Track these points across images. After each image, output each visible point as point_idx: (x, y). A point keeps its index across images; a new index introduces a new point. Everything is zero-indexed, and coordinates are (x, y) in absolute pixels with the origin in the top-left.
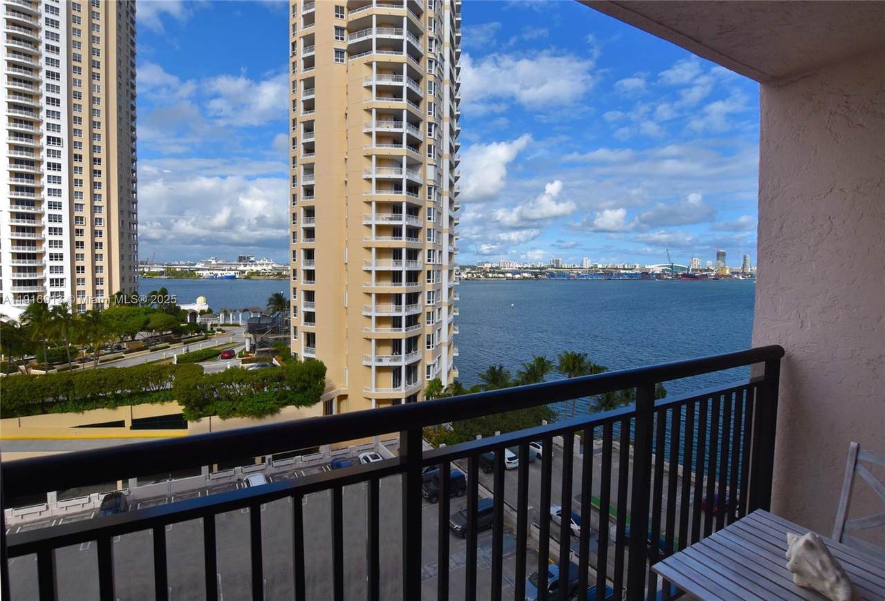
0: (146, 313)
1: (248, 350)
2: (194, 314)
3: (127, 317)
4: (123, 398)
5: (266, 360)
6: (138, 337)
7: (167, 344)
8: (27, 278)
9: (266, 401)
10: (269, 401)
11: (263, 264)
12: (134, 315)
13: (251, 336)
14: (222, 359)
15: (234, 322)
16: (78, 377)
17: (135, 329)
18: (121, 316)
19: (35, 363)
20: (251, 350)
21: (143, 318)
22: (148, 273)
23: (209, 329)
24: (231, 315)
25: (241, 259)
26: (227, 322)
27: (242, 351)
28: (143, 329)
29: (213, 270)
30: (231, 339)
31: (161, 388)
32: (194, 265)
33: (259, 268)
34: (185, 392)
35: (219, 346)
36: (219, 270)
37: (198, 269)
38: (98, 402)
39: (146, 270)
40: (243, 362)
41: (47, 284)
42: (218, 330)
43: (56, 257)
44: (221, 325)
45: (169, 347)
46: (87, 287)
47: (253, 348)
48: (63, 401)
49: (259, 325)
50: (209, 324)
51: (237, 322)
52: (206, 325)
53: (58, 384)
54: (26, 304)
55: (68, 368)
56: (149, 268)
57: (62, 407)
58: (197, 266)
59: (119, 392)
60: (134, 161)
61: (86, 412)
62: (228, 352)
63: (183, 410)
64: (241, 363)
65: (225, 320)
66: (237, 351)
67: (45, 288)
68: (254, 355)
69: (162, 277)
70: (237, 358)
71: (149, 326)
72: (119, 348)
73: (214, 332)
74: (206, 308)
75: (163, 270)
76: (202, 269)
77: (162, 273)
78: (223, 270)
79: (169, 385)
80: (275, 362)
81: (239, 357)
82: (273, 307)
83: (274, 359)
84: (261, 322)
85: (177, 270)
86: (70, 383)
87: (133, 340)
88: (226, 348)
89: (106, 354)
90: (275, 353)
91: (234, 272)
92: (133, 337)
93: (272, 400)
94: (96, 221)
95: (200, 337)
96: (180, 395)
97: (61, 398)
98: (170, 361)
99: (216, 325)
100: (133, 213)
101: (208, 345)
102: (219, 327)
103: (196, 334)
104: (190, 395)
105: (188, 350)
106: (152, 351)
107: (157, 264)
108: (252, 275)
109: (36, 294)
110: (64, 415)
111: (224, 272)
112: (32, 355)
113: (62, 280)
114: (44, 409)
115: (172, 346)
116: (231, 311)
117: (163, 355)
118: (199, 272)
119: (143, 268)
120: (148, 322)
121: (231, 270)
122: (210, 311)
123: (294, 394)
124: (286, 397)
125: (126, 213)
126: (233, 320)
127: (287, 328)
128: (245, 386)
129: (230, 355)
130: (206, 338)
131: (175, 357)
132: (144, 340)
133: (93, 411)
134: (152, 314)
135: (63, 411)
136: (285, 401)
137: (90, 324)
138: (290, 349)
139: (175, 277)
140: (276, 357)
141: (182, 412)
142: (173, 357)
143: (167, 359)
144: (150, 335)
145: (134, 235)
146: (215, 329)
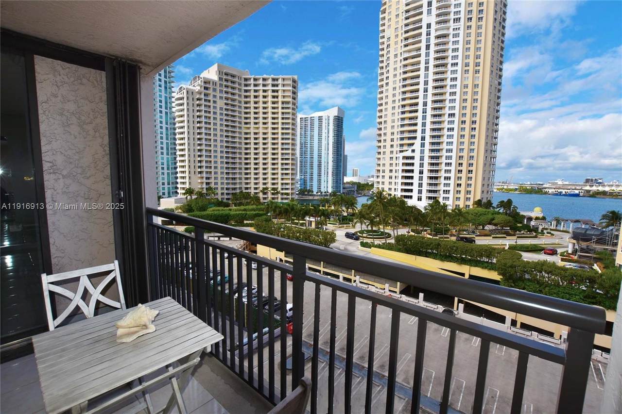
0: (493, 214)
1: (570, 252)
2: (530, 219)
3: (480, 215)
4: (465, 261)
5: (586, 264)
6: (486, 228)
7: (505, 235)
8: (433, 189)
9: (572, 294)
10: (576, 295)
11: (612, 186)
12: (485, 214)
13: (575, 241)
14: (545, 254)
15: (565, 229)
16: (444, 243)
17: (484, 222)
18: (477, 214)
19: (429, 231)
20: (573, 252)
21: (490, 216)
22: (506, 190)
23: (540, 231)
24: (562, 224)
25: (587, 181)
26: (558, 228)
27: (565, 252)
28: (490, 224)
29: (559, 189)
30: (557, 241)
31: (490, 261)
32: (542, 185)
33: (607, 189)
34: (503, 267)
35: (545, 244)
36: (564, 189)
37: (545, 188)
38: (452, 259)
39: (505, 187)
40: (562, 260)
41: (441, 192)
42: (548, 233)
43: (447, 178)
44: (551, 230)
45: (506, 238)
46: (462, 196)
47: (575, 252)
48: (435, 253)
49: (585, 234)
50: (541, 228)
51: (567, 230)
52: (537, 228)
53: (434, 244)
54: (431, 202)
55: (442, 238)
56: (507, 186)
57: (435, 256)
58: (544, 186)
59: (464, 256)
60: (497, 118)
61: (445, 262)
62: (551, 250)
63: (501, 279)
64: (560, 261)
65: (556, 226)
66: (559, 251)
67: (440, 195)
68: (576, 258)
69: (516, 192)
70: (559, 256)
71: (494, 222)
72: (473, 232)
73: (544, 233)
74: (541, 216)
75: (517, 187)
76: (549, 188)
77: (516, 190)
78: (567, 189)
79: (495, 261)
80: (596, 267)
81: (560, 256)
82: (607, 222)
83: (595, 265)
84: (587, 232)
85: (528, 188)
86: (439, 245)
87: (483, 229)
88: (550, 247)
89: (465, 234)
90: (597, 260)
91: (579, 191)
92: (483, 227)
93: (578, 295)
94: (470, 158)
95: (531, 235)
96: (499, 268)
97: (434, 251)
98: (504, 246)
99: (547, 229)
100: (494, 151)
101: (534, 242)
102: (549, 231)
103: (528, 233)
104: (506, 270)
105: (516, 242)
106: (493, 238)
107: (514, 184)
108: (597, 195)
109: (436, 197)
110: (434, 260)
111: (569, 191)
112: (429, 227)
113: (449, 191)
114: (427, 255)
115: (508, 237)
116: (563, 221)
117: (500, 242)
118: (546, 190)
119: (504, 186)
120: (493, 219)
121: (576, 189)
122: (544, 218)
123: (605, 298)
124: (595, 298)
125: (489, 152)
126: (564, 227)
127: (615, 241)
128: (553, 277)
129: (553, 252)
130: (536, 237)
131: (507, 245)
132: (490, 231)
133: (449, 263)
134: (497, 215)
135: (434, 258)
136: (593, 300)
137: (456, 216)
138: (615, 260)
139: (526, 192)
140: (598, 263)
141: (500, 280)
142: (506, 245)
143: (502, 245)
144: (494, 227)
145: (493, 165)
146: (545, 231)
